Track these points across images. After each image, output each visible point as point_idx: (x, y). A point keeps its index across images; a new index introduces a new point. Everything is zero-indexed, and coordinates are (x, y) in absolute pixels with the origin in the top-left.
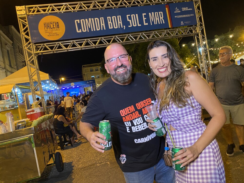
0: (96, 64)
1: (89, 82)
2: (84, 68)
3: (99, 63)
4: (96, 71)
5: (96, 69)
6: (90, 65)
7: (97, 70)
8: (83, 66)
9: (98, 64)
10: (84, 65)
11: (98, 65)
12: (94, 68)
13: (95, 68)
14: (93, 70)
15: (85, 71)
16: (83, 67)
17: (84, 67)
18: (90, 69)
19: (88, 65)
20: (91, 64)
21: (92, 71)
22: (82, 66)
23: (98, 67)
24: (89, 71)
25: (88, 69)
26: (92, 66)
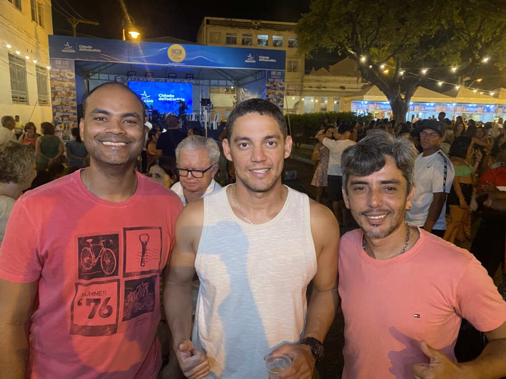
0: (250, 21)
2: (209, 25)
3: (258, 20)
4: (243, 44)
5: (246, 40)
6: (229, 19)
8: (206, 18)
9: (253, 22)
10: (209, 18)
11: (254, 28)
12: (240, 34)
13: (243, 35)
14: (236, 38)
15: (209, 38)
16: (205, 21)
17: (208, 22)
18: (227, 34)
19: (224, 19)
20: (233, 20)
21: (230, 40)
22: (204, 18)
23: (252, 31)
24: (224, 39)
25: (220, 33)
26: (236, 26)
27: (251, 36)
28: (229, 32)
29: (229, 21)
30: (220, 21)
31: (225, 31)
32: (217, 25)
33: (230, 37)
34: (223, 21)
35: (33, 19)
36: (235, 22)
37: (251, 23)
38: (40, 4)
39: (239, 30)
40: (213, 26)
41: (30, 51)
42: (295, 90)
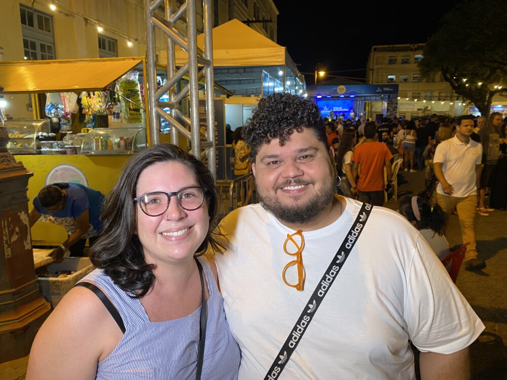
1: (382, 89)
2: (376, 52)
4: (403, 63)
5: (404, 60)
6: (392, 46)
7: (405, 62)
9: (411, 46)
10: (376, 47)
11: (411, 50)
12: (400, 56)
13: (403, 56)
14: (396, 60)
15: (375, 62)
16: (373, 49)
18: (390, 57)
19: (387, 46)
20: (395, 46)
21: (392, 62)
22: (372, 47)
23: (410, 53)
24: (387, 61)
25: (384, 56)
26: (397, 50)
27: (409, 56)
28: (391, 55)
30: (385, 47)
31: (387, 55)
32: (382, 51)
33: (392, 59)
37: (409, 46)
39: (399, 53)
40: (379, 52)
42: (446, 97)
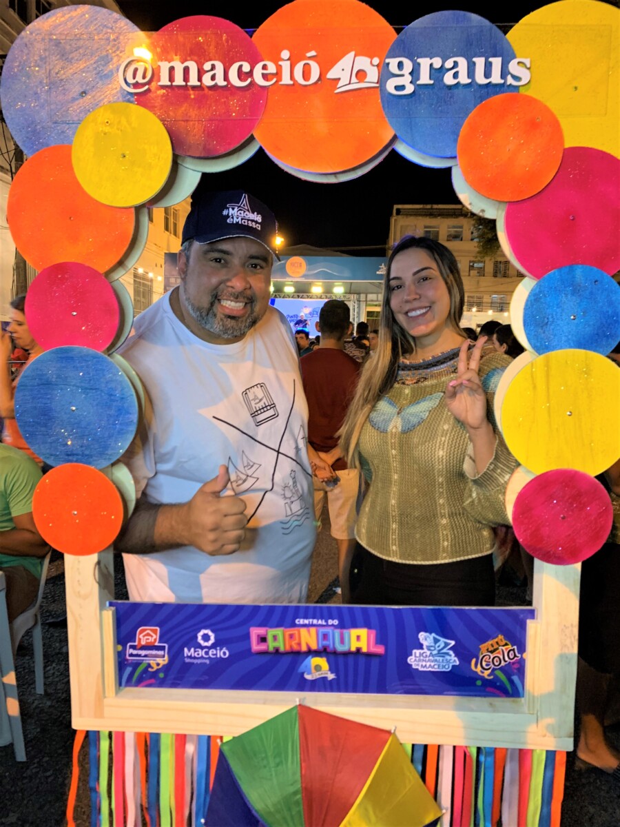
2: (400, 216)
4: (450, 239)
5: (453, 233)
6: (429, 206)
8: (396, 207)
10: (400, 206)
11: (465, 216)
12: (444, 226)
13: (449, 227)
14: (438, 232)
16: (394, 211)
18: (425, 227)
19: (421, 206)
20: (435, 206)
22: (392, 207)
25: (416, 226)
26: (439, 215)
27: (461, 227)
28: (428, 224)
29: (429, 209)
30: (417, 209)
32: (411, 215)
33: (430, 231)
34: (420, 209)
35: (167, 228)
36: (436, 209)
37: (461, 209)
38: (176, 210)
39: (443, 220)
40: (405, 217)
41: (159, 266)
